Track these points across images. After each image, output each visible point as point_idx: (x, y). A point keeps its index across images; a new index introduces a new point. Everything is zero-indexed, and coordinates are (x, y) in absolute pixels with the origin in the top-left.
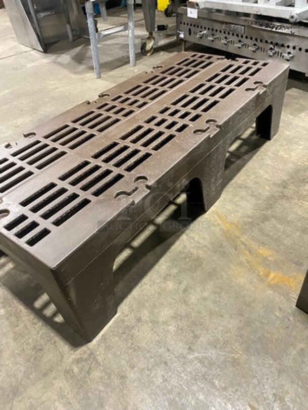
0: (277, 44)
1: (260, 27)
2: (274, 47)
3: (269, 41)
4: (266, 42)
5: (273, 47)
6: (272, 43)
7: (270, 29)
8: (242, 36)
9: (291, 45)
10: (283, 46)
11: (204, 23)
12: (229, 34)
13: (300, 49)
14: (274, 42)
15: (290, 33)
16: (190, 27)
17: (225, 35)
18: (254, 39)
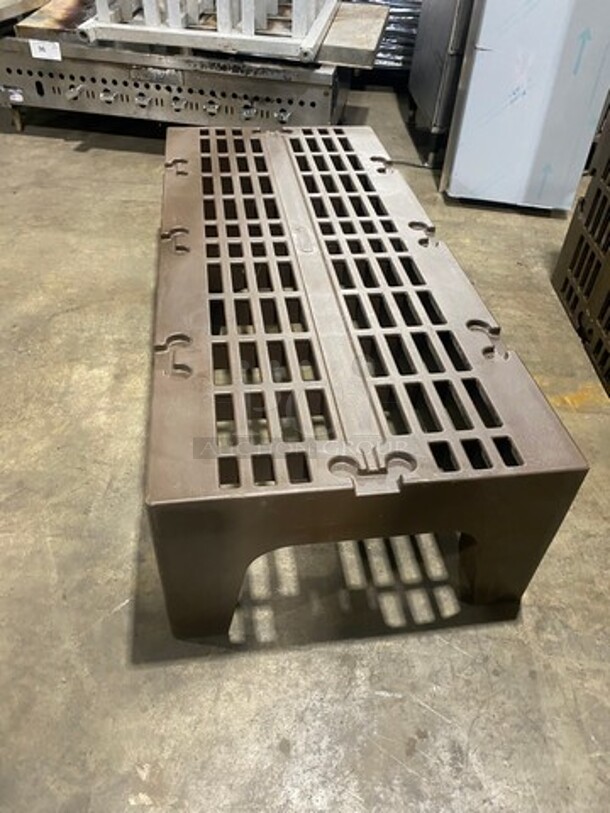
0: (256, 99)
1: (222, 72)
2: (252, 103)
3: (241, 94)
4: (235, 96)
5: (250, 104)
6: (246, 97)
7: (243, 75)
8: (180, 90)
9: (285, 98)
10: (268, 100)
11: (78, 70)
12: (147, 86)
13: (302, 103)
14: (249, 96)
15: (283, 79)
16: (40, 79)
17: (138, 90)
18: (207, 93)
